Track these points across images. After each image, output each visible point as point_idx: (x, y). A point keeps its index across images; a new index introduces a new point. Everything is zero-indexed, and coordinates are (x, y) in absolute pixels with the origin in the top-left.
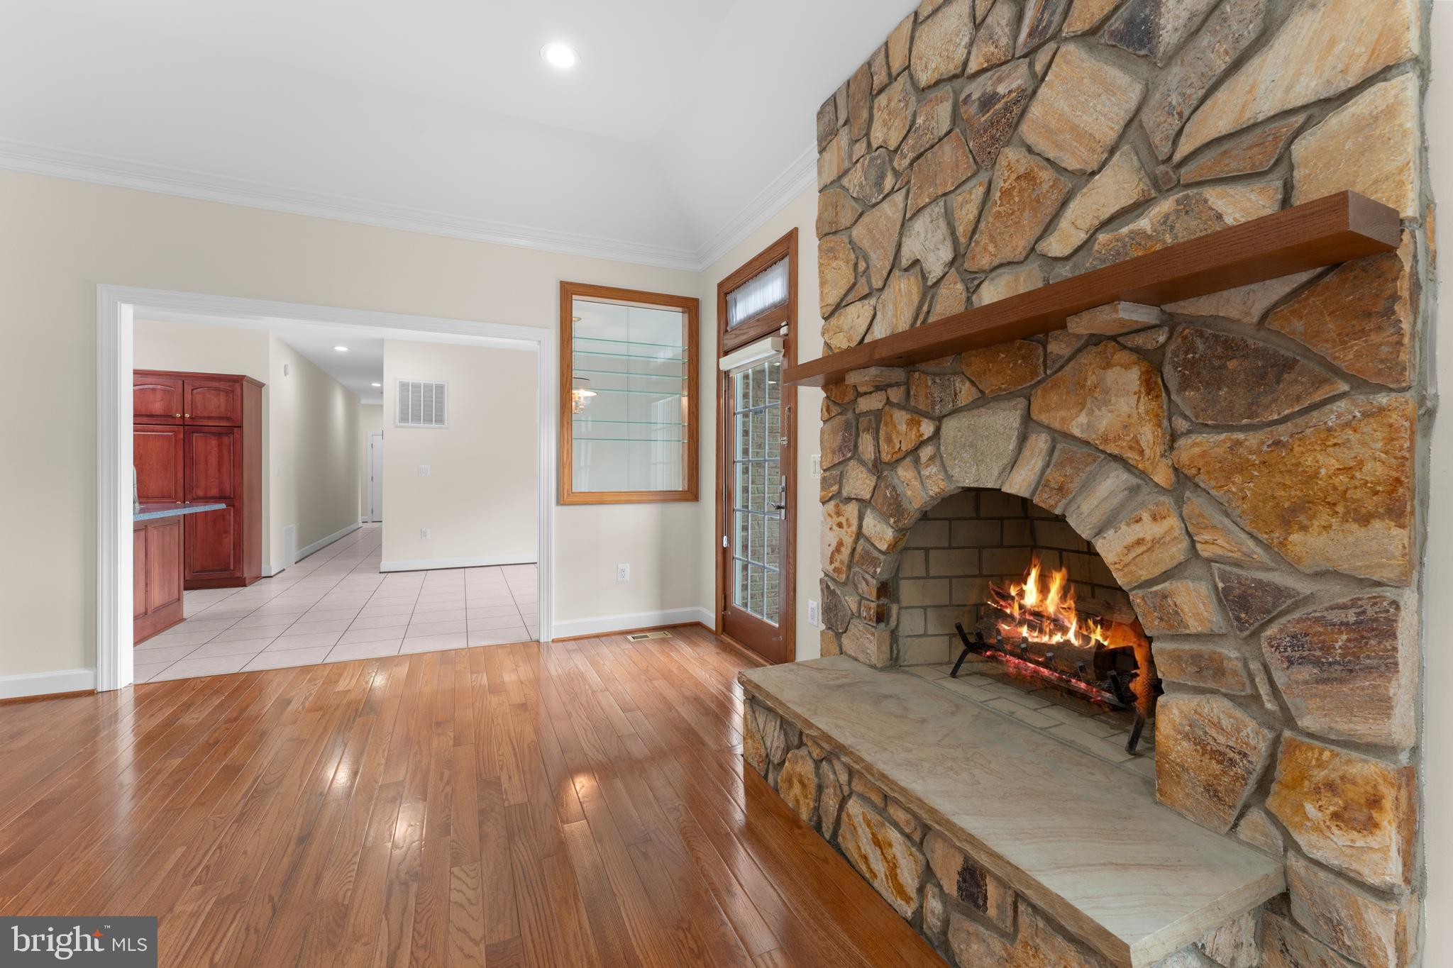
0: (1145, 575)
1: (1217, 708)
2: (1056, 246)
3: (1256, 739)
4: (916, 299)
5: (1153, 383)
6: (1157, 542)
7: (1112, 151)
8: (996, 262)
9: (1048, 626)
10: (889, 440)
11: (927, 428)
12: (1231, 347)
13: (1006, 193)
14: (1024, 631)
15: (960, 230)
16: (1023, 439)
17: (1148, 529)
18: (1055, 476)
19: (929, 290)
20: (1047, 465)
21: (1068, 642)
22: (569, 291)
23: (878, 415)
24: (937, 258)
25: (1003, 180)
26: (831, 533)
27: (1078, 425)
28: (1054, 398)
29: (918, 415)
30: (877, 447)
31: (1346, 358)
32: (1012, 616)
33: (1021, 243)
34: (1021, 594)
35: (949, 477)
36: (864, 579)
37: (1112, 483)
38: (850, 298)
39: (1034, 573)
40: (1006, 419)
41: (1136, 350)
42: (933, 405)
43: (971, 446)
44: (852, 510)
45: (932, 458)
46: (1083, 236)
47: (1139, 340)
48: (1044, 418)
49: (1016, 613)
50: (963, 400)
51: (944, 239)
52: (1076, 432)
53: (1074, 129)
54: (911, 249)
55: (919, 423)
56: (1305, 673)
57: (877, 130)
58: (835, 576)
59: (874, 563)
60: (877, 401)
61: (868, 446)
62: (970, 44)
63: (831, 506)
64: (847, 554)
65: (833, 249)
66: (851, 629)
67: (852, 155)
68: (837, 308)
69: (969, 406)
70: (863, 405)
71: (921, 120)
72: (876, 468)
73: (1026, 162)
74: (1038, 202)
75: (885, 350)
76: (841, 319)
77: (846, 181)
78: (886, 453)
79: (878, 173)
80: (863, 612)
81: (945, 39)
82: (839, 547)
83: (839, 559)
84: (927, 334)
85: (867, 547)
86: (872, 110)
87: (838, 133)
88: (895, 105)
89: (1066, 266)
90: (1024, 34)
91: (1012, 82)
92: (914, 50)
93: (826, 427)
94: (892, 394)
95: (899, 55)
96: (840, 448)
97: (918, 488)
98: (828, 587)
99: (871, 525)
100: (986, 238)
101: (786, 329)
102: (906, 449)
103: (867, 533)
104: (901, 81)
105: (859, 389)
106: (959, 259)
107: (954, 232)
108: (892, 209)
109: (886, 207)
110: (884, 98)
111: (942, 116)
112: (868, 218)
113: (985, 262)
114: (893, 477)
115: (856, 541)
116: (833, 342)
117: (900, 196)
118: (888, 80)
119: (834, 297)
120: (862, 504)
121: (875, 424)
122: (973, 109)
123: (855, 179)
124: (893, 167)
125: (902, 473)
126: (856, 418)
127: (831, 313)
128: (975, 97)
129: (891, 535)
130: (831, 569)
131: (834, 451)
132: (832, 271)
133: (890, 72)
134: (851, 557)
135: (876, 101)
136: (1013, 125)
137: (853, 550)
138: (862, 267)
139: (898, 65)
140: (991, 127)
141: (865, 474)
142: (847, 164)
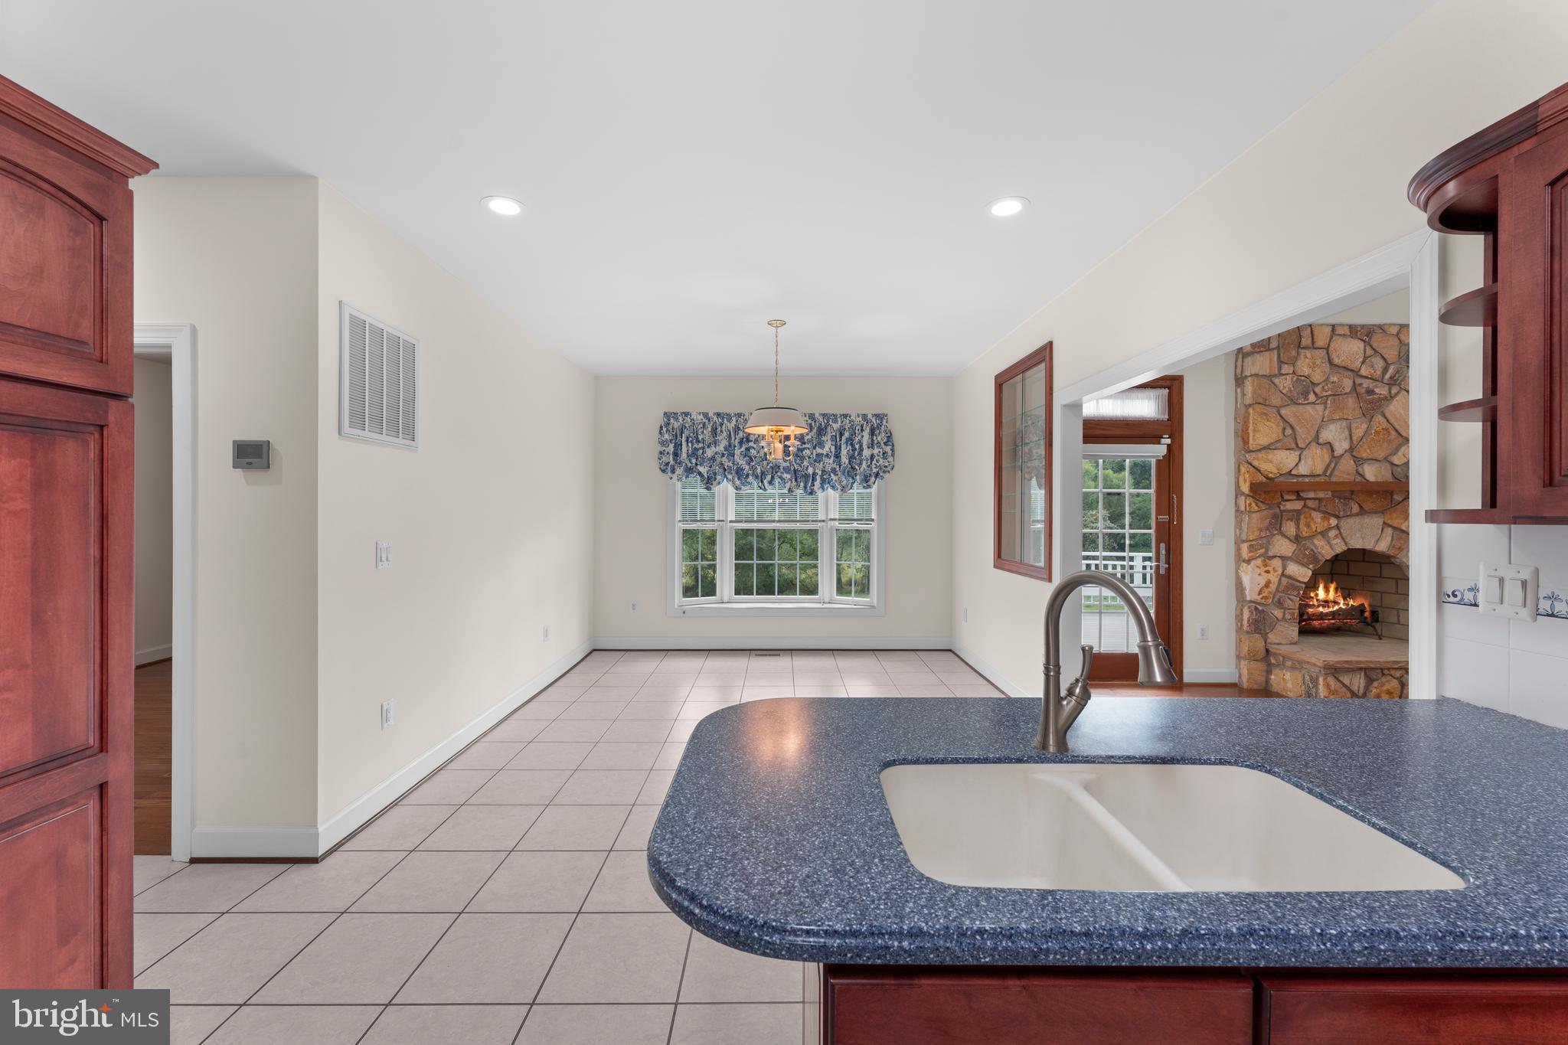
2: (1396, 460)
4: (1327, 461)
8: (1370, 457)
10: (1308, 526)
11: (1333, 522)
13: (1377, 432)
15: (1354, 438)
16: (1381, 530)
18: (1397, 544)
19: (1335, 459)
20: (1392, 540)
23: (1299, 512)
24: (1342, 446)
25: (1375, 427)
26: (1260, 577)
28: (1395, 515)
29: (1327, 515)
30: (1298, 527)
32: (1314, 605)
33: (1381, 454)
35: (1347, 545)
36: (1289, 599)
38: (1278, 445)
40: (1377, 521)
42: (1339, 511)
43: (1360, 531)
44: (1277, 563)
45: (1336, 536)
48: (1390, 522)
50: (1354, 512)
51: (1346, 439)
54: (1327, 435)
55: (1329, 519)
57: (1304, 367)
58: (1263, 601)
59: (1297, 589)
60: (1298, 505)
61: (1290, 528)
62: (1363, 362)
63: (1259, 561)
64: (1273, 587)
65: (1266, 414)
66: (1278, 627)
67: (1280, 368)
68: (1265, 448)
69: (1357, 515)
70: (1289, 506)
71: (1335, 379)
72: (1297, 539)
73: (1386, 425)
74: (1390, 442)
75: (1307, 480)
76: (1271, 456)
77: (1276, 381)
78: (1305, 532)
79: (1306, 388)
80: (1288, 616)
81: (1350, 351)
82: (1267, 585)
83: (1266, 590)
84: (1334, 479)
85: (1291, 581)
86: (1298, 353)
87: (1269, 350)
88: (1318, 362)
89: (1399, 469)
90: (1387, 376)
91: (1381, 391)
92: (1332, 345)
93: (1254, 515)
94: (1310, 504)
95: (1321, 340)
96: (1267, 529)
97: (1327, 549)
98: (1256, 609)
99: (1293, 569)
100: (1366, 447)
101: (1169, 441)
102: (1319, 530)
103: (1292, 574)
104: (1323, 353)
105: (1286, 497)
106: (1351, 450)
107: (1351, 439)
108: (1314, 412)
109: (1309, 408)
110: (1308, 353)
111: (1347, 384)
112: (1294, 408)
113: (1364, 455)
114: (1308, 544)
115: (1280, 580)
116: (1264, 467)
117: (1320, 408)
118: (1313, 346)
119: (1264, 441)
120: (1283, 558)
121: (1296, 516)
122: (1363, 391)
123: (1285, 384)
124: (1314, 392)
125: (1316, 542)
126: (1282, 512)
127: (1260, 450)
128: (1365, 386)
129: (1310, 573)
130: (1258, 598)
131: (1261, 530)
132: (1264, 426)
133: (1314, 343)
134: (1277, 588)
135: (1302, 351)
136: (1381, 407)
137: (1279, 584)
138: (1289, 432)
139: (1320, 343)
140: (1372, 403)
141: (1288, 543)
142: (1277, 372)
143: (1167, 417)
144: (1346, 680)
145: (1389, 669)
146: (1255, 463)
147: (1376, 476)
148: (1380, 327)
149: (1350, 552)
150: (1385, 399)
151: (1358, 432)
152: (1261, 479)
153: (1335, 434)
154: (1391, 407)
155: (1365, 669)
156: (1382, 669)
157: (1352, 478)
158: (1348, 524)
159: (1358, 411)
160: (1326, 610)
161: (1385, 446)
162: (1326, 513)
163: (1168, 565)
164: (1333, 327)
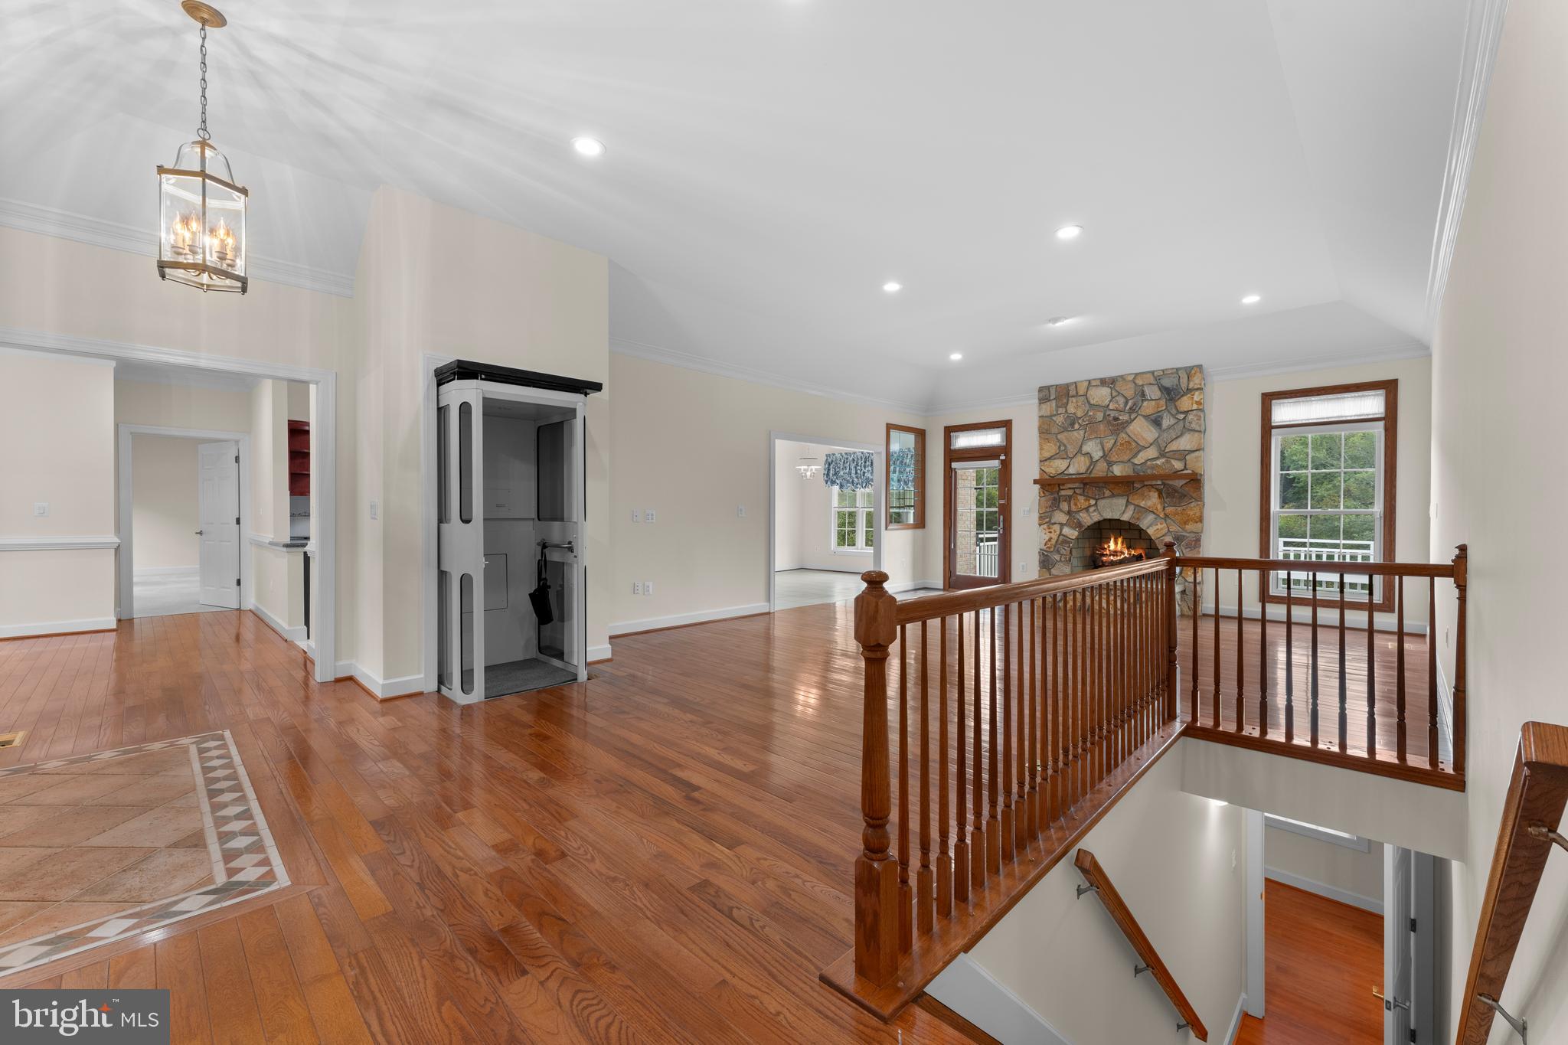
0: (1159, 536)
2: (1136, 461)
4: (1088, 464)
5: (1160, 495)
6: (1162, 529)
7: (1151, 444)
8: (1117, 460)
9: (1119, 554)
10: (1076, 505)
11: (1093, 502)
12: (1176, 491)
13: (1122, 444)
14: (1112, 558)
15: (1106, 449)
16: (1126, 506)
17: (1159, 526)
18: (1136, 515)
19: (1093, 463)
20: (1133, 513)
21: (1125, 557)
22: (890, 427)
23: (1070, 497)
24: (1097, 454)
25: (1120, 441)
26: (1047, 535)
27: (1142, 504)
28: (1136, 497)
29: (1088, 498)
30: (1070, 506)
31: (1194, 495)
33: (1126, 458)
34: (1109, 547)
35: (1102, 516)
36: (1063, 548)
37: (1151, 517)
38: (1057, 456)
39: (1112, 541)
40: (1122, 501)
41: (1157, 489)
42: (1096, 495)
43: (1110, 507)
44: (1057, 527)
45: (1095, 511)
46: (1143, 461)
47: (1157, 487)
48: (1132, 501)
50: (1106, 495)
51: (1100, 450)
53: (1142, 436)
54: (1086, 448)
55: (1089, 500)
56: (1188, 550)
57: (1071, 408)
58: (1048, 549)
59: (1069, 543)
60: (1070, 492)
61: (1065, 506)
62: (1110, 401)
63: (1045, 526)
64: (1053, 541)
65: (1047, 439)
66: (1057, 566)
67: (1057, 411)
68: (1049, 459)
69: (1109, 497)
70: (1063, 493)
71: (1091, 414)
72: (1069, 513)
73: (1127, 439)
74: (1131, 450)
75: (1074, 477)
76: (1052, 463)
77: (1054, 418)
78: (1074, 508)
79: (1072, 422)
80: (1063, 559)
81: (1101, 395)
82: (1050, 540)
83: (1049, 543)
84: (1092, 475)
85: (1065, 538)
86: (1068, 400)
87: (1049, 400)
88: (1080, 404)
89: (1139, 467)
90: (1128, 408)
91: (1124, 417)
92: (1089, 392)
94: (1078, 491)
95: (1082, 390)
96: (1051, 507)
97: (1088, 519)
98: (1043, 554)
99: (1066, 531)
100: (1114, 454)
101: (1004, 458)
102: (1083, 507)
103: (1065, 534)
104: (1083, 399)
105: (1061, 487)
106: (1104, 456)
107: (1103, 449)
108: (1078, 435)
109: (1075, 433)
110: (1074, 400)
111: (1100, 416)
112: (1065, 434)
113: (1114, 459)
114: (1077, 516)
115: (1058, 537)
116: (1047, 470)
117: (1082, 432)
118: (1077, 395)
119: (1048, 455)
120: (1062, 525)
121: (1068, 499)
122: (1111, 419)
123: (1059, 420)
124: (1079, 423)
125: (1081, 514)
126: (1059, 496)
127: (1046, 460)
128: (1112, 415)
129: (1077, 534)
130: (1045, 548)
131: (1047, 507)
132: (1047, 446)
133: (1077, 393)
134: (1056, 542)
135: (1070, 399)
136: (1124, 428)
137: (1057, 540)
138: (1063, 448)
139: (1081, 392)
140: (1117, 426)
141: (1063, 515)
142: (1055, 413)
143: (1005, 444)
146: (1043, 468)
147: (1121, 472)
148: (1122, 377)
149: (1106, 520)
150: (1127, 421)
151: (1109, 445)
152: (1046, 477)
153: (1093, 448)
154: (1131, 427)
157: (1105, 474)
158: (1101, 503)
159: (1108, 432)
161: (1128, 452)
162: (1087, 496)
163: (1004, 528)
164: (1089, 381)
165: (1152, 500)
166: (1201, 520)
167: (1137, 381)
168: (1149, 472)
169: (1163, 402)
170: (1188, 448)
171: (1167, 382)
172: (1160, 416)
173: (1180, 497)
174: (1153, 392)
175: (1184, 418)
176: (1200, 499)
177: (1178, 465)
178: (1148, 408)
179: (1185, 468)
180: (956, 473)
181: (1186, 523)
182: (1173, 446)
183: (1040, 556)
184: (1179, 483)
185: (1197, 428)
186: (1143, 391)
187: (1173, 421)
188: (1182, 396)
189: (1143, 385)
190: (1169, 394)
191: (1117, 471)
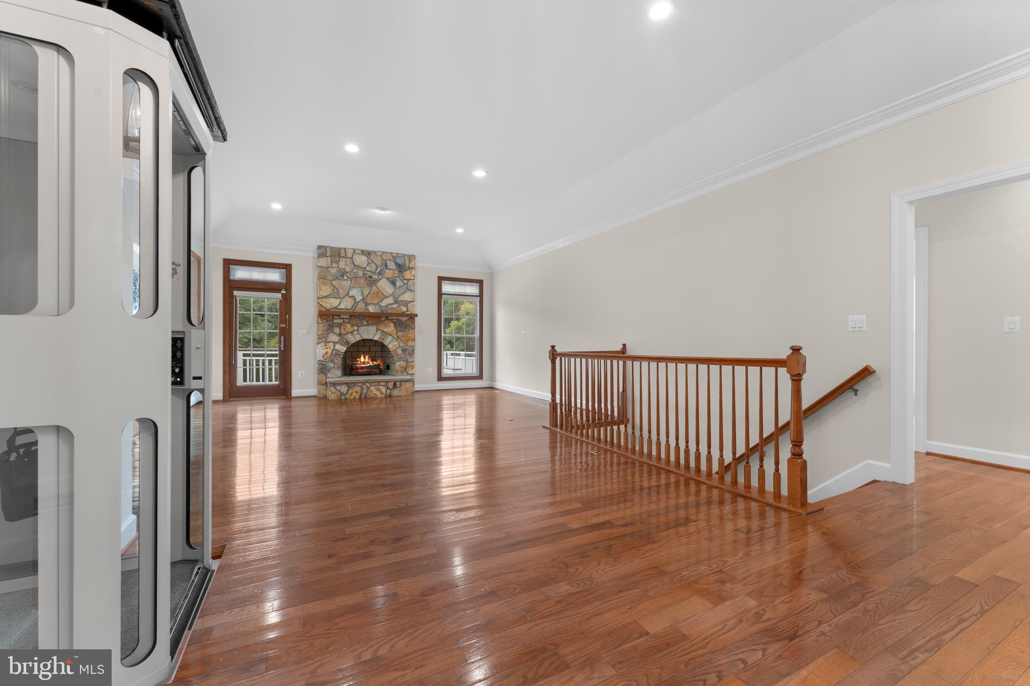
0: (394, 349)
1: (402, 362)
2: (382, 304)
3: (405, 364)
4: (353, 303)
5: (395, 326)
6: (396, 345)
7: (390, 295)
8: (371, 303)
9: (366, 364)
10: (345, 329)
11: (356, 328)
12: (403, 323)
13: (374, 293)
14: (362, 365)
15: (364, 295)
16: (376, 331)
17: (395, 343)
18: (382, 337)
19: (356, 303)
20: (380, 336)
23: (341, 324)
24: (359, 298)
25: (373, 291)
26: (324, 350)
28: (382, 326)
29: (353, 325)
30: (340, 330)
31: (411, 326)
32: (359, 364)
33: (376, 302)
34: (360, 360)
35: (362, 337)
36: (336, 359)
37: (390, 338)
38: (331, 296)
39: (362, 356)
40: (374, 328)
41: (393, 322)
42: (358, 324)
43: (367, 332)
44: (331, 345)
45: (357, 333)
46: (386, 305)
47: (393, 320)
48: (380, 328)
49: (360, 363)
50: (364, 324)
51: (361, 295)
52: (385, 331)
53: (385, 290)
54: (352, 293)
55: (353, 327)
57: (342, 265)
58: (324, 360)
59: (340, 355)
60: (340, 321)
61: (337, 330)
62: (367, 265)
63: (323, 344)
64: (329, 354)
65: (324, 283)
66: (332, 371)
67: (332, 265)
68: (325, 297)
69: (366, 325)
70: (336, 321)
71: (355, 271)
72: (340, 335)
73: (377, 290)
74: (379, 297)
75: (344, 311)
76: (328, 300)
77: (330, 269)
78: (343, 332)
79: (342, 274)
80: (336, 366)
81: (362, 260)
82: (326, 353)
83: (326, 356)
84: (356, 311)
85: (337, 352)
86: (339, 259)
87: (326, 256)
88: (348, 263)
89: (383, 308)
90: (377, 271)
91: (375, 277)
92: (354, 257)
93: (320, 325)
94: (346, 320)
95: (349, 255)
96: (326, 330)
97: (353, 339)
98: (321, 363)
99: (338, 347)
100: (369, 298)
101: (285, 292)
102: (349, 331)
103: (337, 349)
104: (350, 260)
105: (335, 317)
106: (363, 299)
107: (363, 294)
108: (346, 283)
109: (344, 282)
110: (344, 260)
111: (361, 274)
112: (338, 281)
113: (369, 302)
114: (345, 337)
115: (332, 351)
116: (324, 305)
117: (349, 282)
118: (346, 257)
119: (324, 294)
120: (334, 343)
121: (339, 325)
122: (367, 276)
123: (334, 271)
124: (347, 276)
125: (348, 336)
126: (333, 323)
127: (323, 298)
128: (368, 274)
129: (345, 349)
130: (322, 359)
131: (324, 331)
132: (324, 288)
133: (346, 256)
134: (331, 355)
135: (341, 259)
136: (375, 283)
137: (332, 353)
138: (336, 291)
139: (348, 256)
140: (371, 281)
141: (336, 336)
142: (330, 266)
143: (285, 281)
144: (339, 388)
145: (357, 383)
146: (320, 303)
147: (373, 310)
148: (374, 252)
149: (364, 340)
150: (377, 280)
151: (366, 293)
152: (323, 309)
153: (356, 293)
154: (379, 284)
155: (347, 383)
156: (354, 383)
157: (363, 311)
158: (362, 329)
159: (366, 284)
160: (364, 366)
161: (377, 298)
162: (352, 324)
163: (285, 346)
164: (354, 250)
165: (391, 328)
166: (414, 340)
167: (383, 256)
168: (389, 311)
169: (396, 272)
170: (409, 300)
171: (399, 261)
172: (395, 280)
173: (405, 327)
174: (391, 265)
175: (407, 283)
176: (414, 328)
177: (404, 309)
178: (389, 273)
179: (408, 311)
180: (236, 299)
181: (407, 341)
182: (402, 298)
183: (319, 365)
184: (404, 319)
185: (413, 290)
186: (386, 263)
187: (402, 284)
188: (406, 270)
189: (386, 260)
190: (400, 268)
191: (371, 309)
